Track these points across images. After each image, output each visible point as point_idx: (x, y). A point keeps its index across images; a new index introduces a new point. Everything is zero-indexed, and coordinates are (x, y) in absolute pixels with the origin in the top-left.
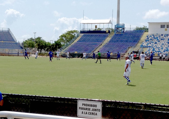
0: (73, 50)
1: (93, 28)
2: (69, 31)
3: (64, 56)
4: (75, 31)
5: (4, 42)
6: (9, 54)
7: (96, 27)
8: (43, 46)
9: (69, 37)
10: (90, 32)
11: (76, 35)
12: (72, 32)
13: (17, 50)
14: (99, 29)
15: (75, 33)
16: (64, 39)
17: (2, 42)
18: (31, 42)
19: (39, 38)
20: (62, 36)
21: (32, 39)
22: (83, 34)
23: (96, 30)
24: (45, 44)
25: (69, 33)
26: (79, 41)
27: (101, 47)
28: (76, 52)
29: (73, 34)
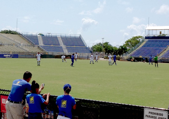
0: (138, 54)
1: (157, 34)
2: (134, 37)
3: (129, 60)
4: (140, 37)
5: (76, 47)
6: (80, 58)
7: (161, 32)
8: (110, 50)
9: (134, 42)
10: (154, 37)
11: (141, 41)
12: (137, 37)
13: (87, 54)
14: (163, 34)
15: (140, 39)
16: (130, 44)
17: (75, 46)
18: (99, 47)
19: (107, 43)
20: (128, 42)
21: (100, 44)
22: (147, 40)
23: (161, 36)
24: (112, 48)
25: (134, 38)
26: (144, 46)
27: (165, 51)
28: (141, 57)
29: (138, 40)
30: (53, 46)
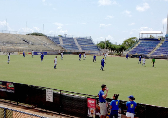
1: (148, 37)
2: (130, 38)
4: (134, 38)
6: (91, 54)
7: (151, 35)
8: (113, 48)
9: (131, 42)
10: (146, 39)
11: (135, 41)
12: (132, 38)
13: (96, 51)
14: (153, 37)
15: (135, 39)
16: (127, 43)
18: (102, 44)
19: (108, 41)
20: (125, 41)
21: (103, 42)
22: (141, 41)
23: (151, 38)
24: (114, 47)
25: (130, 39)
26: (139, 46)
27: (155, 50)
28: (136, 54)
29: (133, 40)
30: (70, 45)
